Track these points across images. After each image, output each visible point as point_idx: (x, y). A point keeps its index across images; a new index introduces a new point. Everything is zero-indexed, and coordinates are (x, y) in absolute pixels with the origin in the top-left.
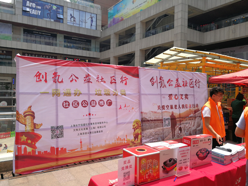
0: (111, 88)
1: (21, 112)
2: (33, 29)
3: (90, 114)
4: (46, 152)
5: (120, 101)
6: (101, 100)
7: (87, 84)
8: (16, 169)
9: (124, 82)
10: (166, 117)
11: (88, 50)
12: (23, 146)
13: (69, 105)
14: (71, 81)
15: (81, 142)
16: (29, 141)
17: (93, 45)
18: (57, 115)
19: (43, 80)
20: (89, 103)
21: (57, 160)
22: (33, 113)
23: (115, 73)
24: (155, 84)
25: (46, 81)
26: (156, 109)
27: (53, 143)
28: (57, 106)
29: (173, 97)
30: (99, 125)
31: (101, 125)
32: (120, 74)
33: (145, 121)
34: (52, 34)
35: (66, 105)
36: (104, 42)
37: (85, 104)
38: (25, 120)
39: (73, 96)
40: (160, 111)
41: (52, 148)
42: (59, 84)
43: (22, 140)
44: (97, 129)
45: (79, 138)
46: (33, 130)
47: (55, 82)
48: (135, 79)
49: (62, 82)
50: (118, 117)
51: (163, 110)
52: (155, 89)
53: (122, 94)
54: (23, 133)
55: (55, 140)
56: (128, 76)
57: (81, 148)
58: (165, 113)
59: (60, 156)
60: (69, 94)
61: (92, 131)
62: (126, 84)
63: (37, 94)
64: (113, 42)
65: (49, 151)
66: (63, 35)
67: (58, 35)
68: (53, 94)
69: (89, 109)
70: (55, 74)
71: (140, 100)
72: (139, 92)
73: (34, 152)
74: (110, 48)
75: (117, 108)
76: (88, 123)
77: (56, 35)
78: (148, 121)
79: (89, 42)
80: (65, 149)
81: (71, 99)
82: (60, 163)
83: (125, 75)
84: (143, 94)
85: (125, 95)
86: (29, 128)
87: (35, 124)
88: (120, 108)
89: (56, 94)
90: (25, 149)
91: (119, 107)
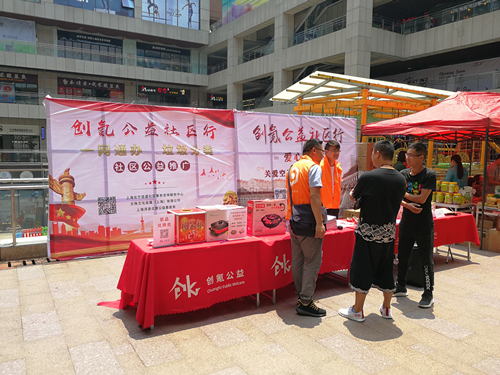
0: (188, 144)
1: (56, 177)
2: (76, 31)
3: (155, 182)
4: (92, 232)
5: (204, 163)
6: (172, 162)
7: (149, 138)
8: (51, 252)
9: (210, 134)
10: (279, 189)
11: (185, 70)
12: (60, 223)
13: (123, 168)
14: (126, 134)
15: (142, 221)
16: (69, 217)
17: (194, 61)
18: (106, 183)
19: (85, 132)
20: (153, 166)
21: (108, 243)
22: (72, 178)
23: (194, 121)
24: (262, 137)
25: (89, 133)
26: (262, 176)
27: (102, 220)
28: (106, 170)
29: (293, 157)
30: (170, 198)
31: (173, 198)
32: (202, 123)
33: (243, 194)
34: (113, 40)
35: (119, 168)
36: (215, 53)
37: (147, 166)
38: (61, 188)
39: (129, 155)
40: (269, 179)
41: (100, 228)
42: (108, 138)
43: (59, 215)
44: (166, 204)
45: (139, 215)
46: (73, 202)
47: (102, 134)
48: (228, 129)
49: (112, 134)
50: (200, 187)
51: (275, 178)
52: (262, 146)
53: (207, 153)
54: (59, 206)
55: (104, 216)
56: (217, 125)
57: (143, 229)
58: (278, 183)
59: (111, 239)
60: (123, 153)
61: (158, 205)
62: (212, 137)
63: (76, 152)
64: (233, 55)
65: (96, 231)
66: (134, 42)
67: (126, 41)
68: (100, 153)
69: (154, 175)
70: (102, 123)
71: (236, 162)
72: (235, 149)
73: (75, 231)
74: (226, 67)
75: (197, 174)
76: (152, 193)
77: (121, 41)
78: (250, 193)
79: (187, 53)
80: (120, 230)
81: (126, 160)
82: (112, 248)
83: (211, 123)
84: (241, 153)
85: (211, 154)
86: (67, 200)
87: (75, 194)
88: (204, 173)
89: (104, 152)
90: (63, 226)
91: (201, 172)
